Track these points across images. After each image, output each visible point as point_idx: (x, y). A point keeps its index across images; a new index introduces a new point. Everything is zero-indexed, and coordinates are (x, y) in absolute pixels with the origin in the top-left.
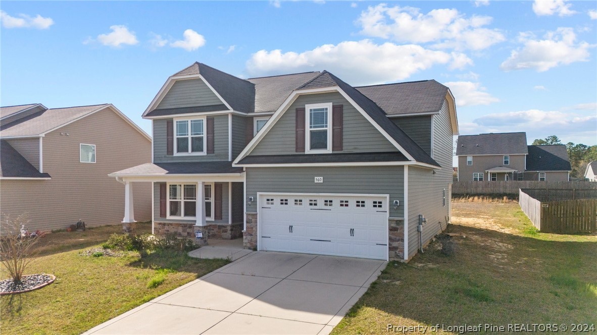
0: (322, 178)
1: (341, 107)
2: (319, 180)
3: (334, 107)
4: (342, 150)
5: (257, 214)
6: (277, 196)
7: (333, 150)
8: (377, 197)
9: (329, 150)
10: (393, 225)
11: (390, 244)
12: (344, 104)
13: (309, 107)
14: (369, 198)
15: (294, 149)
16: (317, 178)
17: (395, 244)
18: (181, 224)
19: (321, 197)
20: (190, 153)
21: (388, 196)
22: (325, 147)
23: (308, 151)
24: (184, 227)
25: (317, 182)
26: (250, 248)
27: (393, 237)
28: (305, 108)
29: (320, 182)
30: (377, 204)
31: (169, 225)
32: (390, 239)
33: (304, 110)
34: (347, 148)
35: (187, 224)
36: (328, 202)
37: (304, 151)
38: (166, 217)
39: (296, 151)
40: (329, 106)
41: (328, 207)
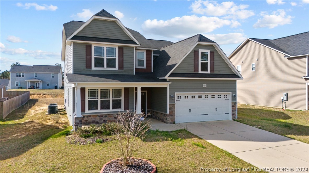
0: (206, 85)
1: (214, 52)
2: (205, 86)
3: (211, 52)
4: (214, 72)
5: (175, 104)
6: (183, 94)
7: (210, 72)
8: (225, 93)
9: (209, 72)
10: (233, 105)
11: (232, 113)
12: (215, 51)
13: (200, 51)
14: (222, 94)
15: (193, 71)
16: (204, 85)
17: (234, 113)
18: (98, 115)
19: (203, 94)
20: (105, 68)
21: (231, 92)
22: (207, 70)
23: (200, 72)
24: (101, 117)
25: (204, 87)
26: (171, 123)
27: (233, 110)
28: (198, 51)
29: (205, 87)
30: (225, 96)
31: (87, 117)
32: (232, 111)
33: (198, 52)
34: (216, 72)
35: (103, 115)
36: (207, 97)
37: (198, 72)
38: (85, 111)
39: (194, 72)
40: (208, 51)
41: (207, 99)
